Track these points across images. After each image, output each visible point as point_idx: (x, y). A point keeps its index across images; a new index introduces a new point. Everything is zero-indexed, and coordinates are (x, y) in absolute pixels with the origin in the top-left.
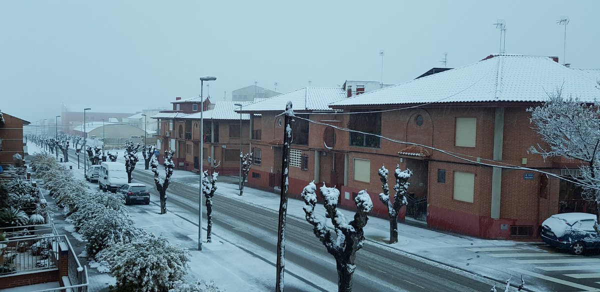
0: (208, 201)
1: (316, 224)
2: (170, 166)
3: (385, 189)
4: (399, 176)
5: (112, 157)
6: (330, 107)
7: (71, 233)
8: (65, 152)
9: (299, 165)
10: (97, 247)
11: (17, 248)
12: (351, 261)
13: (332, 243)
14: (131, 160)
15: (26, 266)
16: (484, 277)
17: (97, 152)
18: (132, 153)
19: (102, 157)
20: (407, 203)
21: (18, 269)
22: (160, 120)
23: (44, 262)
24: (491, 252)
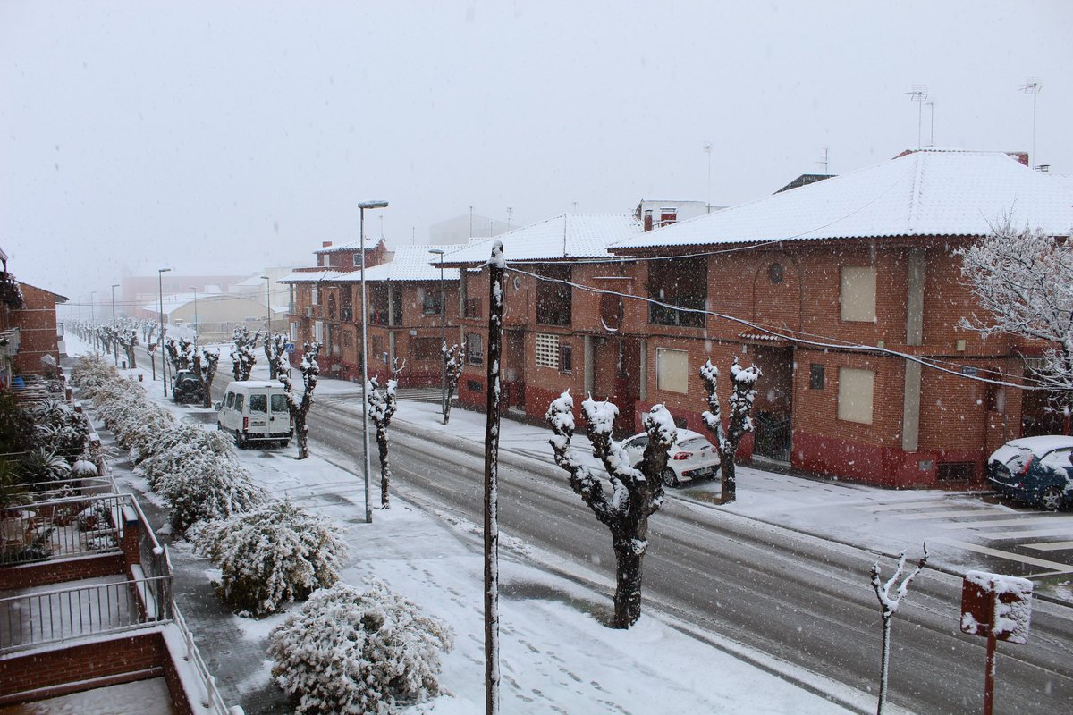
0: (380, 433)
1: (573, 470)
2: (311, 371)
3: (712, 404)
4: (737, 378)
5: (211, 358)
6: (609, 250)
7: (144, 493)
8: (130, 351)
9: (554, 363)
10: (189, 518)
11: (53, 518)
12: (640, 535)
13: (605, 503)
14: (243, 362)
15: (70, 548)
16: (884, 555)
17: (183, 349)
18: (244, 348)
19: (193, 357)
20: (752, 427)
21: (56, 554)
22: (294, 286)
23: (100, 542)
24: (899, 511)
